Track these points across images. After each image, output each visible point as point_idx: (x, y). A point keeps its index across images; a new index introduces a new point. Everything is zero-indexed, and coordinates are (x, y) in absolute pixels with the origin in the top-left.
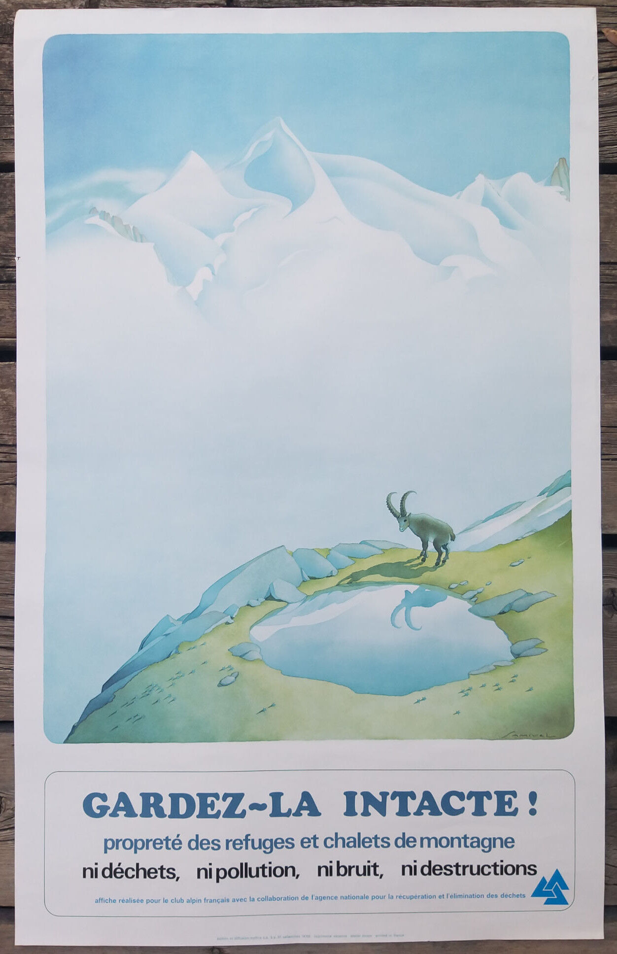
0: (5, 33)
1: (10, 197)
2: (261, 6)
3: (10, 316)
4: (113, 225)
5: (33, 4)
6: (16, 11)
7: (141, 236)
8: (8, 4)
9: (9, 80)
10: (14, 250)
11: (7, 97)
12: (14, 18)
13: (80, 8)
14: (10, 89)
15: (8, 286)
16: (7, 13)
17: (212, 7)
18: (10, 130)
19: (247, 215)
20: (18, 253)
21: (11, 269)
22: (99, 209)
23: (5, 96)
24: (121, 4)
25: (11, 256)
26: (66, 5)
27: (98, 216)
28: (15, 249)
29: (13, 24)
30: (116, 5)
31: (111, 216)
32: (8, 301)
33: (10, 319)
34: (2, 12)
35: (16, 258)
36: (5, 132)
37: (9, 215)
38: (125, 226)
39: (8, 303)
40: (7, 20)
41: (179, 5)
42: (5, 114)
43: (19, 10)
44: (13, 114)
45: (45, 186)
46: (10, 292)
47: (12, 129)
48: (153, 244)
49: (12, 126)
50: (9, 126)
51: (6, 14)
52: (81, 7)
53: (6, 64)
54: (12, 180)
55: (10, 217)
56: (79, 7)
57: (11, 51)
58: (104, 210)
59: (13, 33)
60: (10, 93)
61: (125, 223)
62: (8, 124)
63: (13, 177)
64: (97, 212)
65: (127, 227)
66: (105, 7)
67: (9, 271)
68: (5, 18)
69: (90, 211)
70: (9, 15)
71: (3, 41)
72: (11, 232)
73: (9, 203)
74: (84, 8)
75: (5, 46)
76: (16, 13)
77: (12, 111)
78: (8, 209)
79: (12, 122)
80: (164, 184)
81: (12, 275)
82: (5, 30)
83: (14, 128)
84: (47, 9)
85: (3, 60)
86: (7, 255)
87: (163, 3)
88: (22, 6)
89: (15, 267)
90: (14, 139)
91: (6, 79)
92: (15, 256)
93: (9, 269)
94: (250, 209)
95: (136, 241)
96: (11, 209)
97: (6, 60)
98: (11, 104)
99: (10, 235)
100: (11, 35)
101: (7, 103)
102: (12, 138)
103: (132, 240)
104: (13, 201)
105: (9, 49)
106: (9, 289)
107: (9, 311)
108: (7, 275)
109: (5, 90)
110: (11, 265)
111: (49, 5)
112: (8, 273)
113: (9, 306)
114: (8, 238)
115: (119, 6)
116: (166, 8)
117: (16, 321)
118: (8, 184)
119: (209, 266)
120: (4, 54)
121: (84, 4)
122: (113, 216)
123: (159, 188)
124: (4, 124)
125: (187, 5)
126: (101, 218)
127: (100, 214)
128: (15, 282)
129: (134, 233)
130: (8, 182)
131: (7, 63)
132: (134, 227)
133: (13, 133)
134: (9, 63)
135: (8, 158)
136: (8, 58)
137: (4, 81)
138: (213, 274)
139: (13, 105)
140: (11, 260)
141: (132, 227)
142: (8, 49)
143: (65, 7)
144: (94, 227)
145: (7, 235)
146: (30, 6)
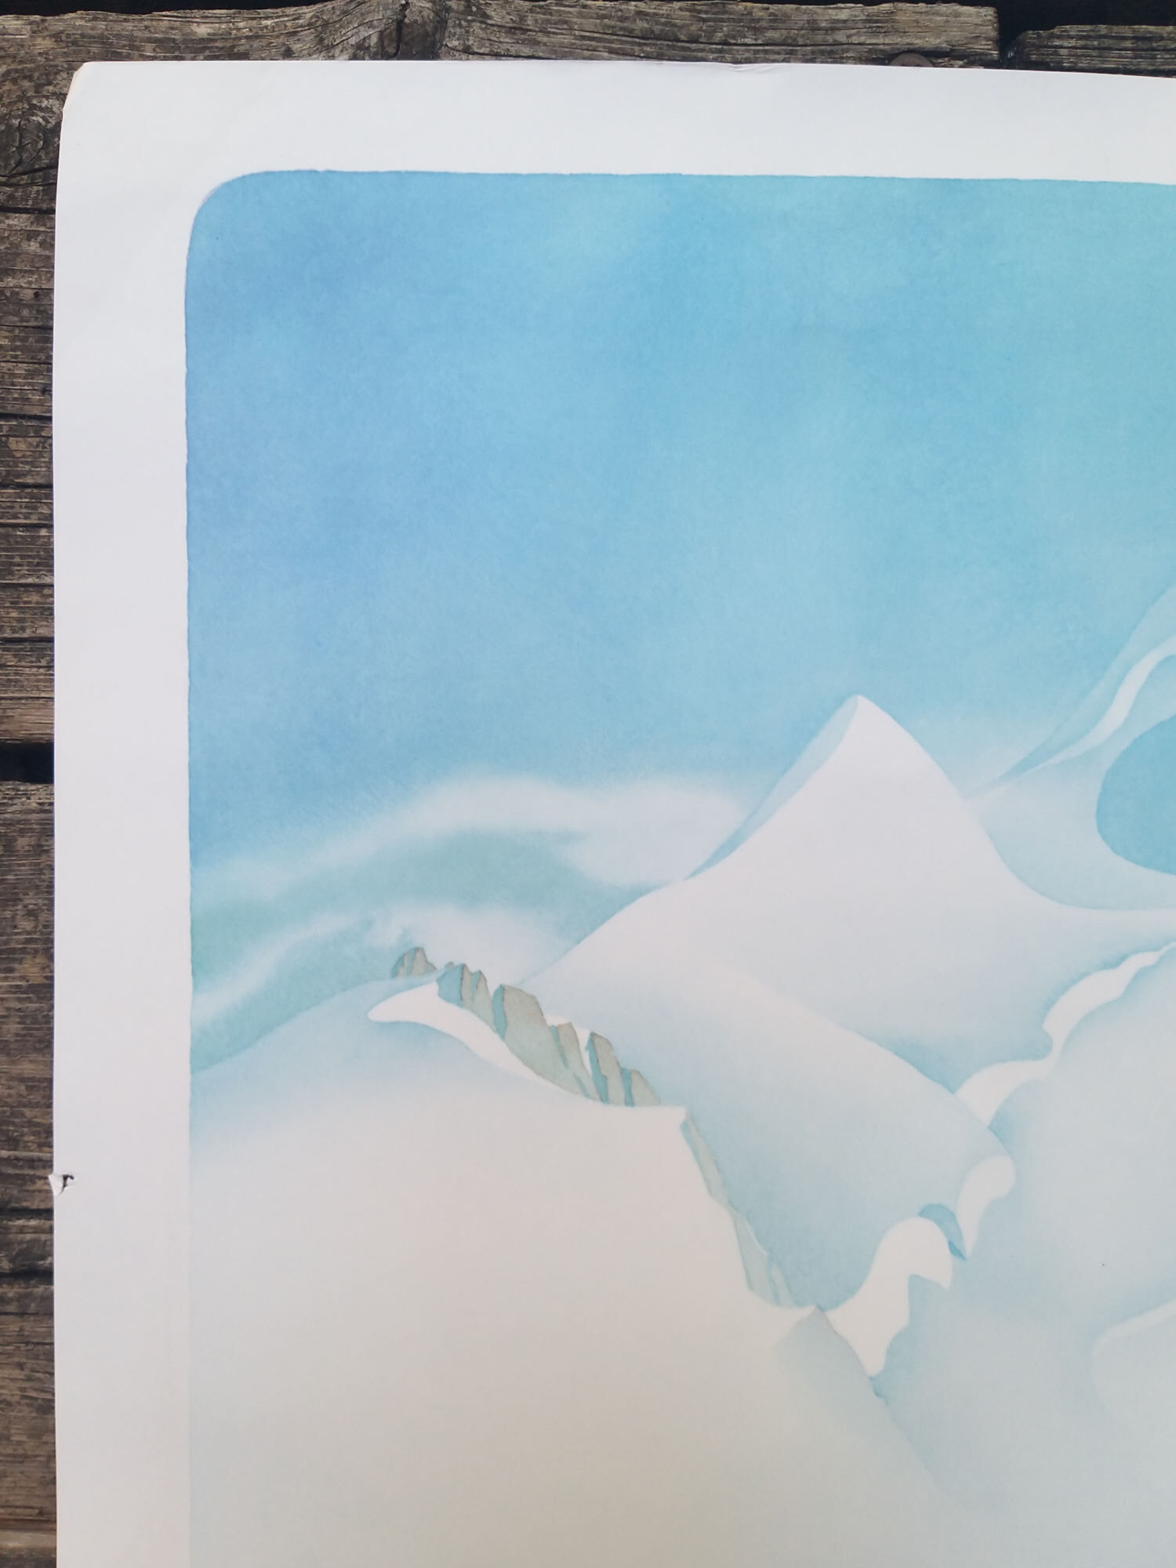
0: (19, 163)
1: (31, 900)
2: (1144, 65)
3: (30, 1436)
4: (501, 1027)
5: (149, 40)
6: (71, 69)
7: (627, 1076)
8: (39, 40)
9: (31, 374)
10: (45, 1134)
11: (22, 446)
12: (62, 97)
13: (354, 57)
14: (36, 411)
15: (20, 1298)
16: (30, 78)
17: (935, 65)
18: (35, 598)
19: (1107, 986)
20: (64, 1153)
21: (33, 1223)
22: (439, 957)
23: (13, 444)
24: (536, 43)
25: (32, 1163)
26: (296, 47)
27: (433, 988)
28: (49, 1131)
29: (58, 125)
30: (513, 50)
31: (493, 987)
32: (21, 1366)
33: (30, 1446)
34: (8, 72)
35: (55, 1181)
36: (14, 604)
37: (23, 978)
38: (556, 1031)
39: (17, 1373)
40: (33, 107)
41: (791, 53)
42: (15, 526)
43: (88, 67)
44: (50, 527)
45: (194, 854)
46: (29, 1326)
47: (46, 591)
48: (678, 1114)
49: (47, 580)
50: (30, 580)
51: (26, 84)
52: (360, 52)
53: (20, 303)
54: (40, 822)
55: (32, 988)
56: (351, 51)
57: (42, 244)
58: (458, 962)
59: (54, 165)
60: (38, 432)
61: (552, 1020)
62: (24, 570)
63: (47, 809)
64: (430, 968)
65: (561, 1037)
66: (468, 52)
67: (22, 1230)
68: (23, 97)
69: (401, 961)
70: (38, 88)
71: (11, 197)
72: (34, 1056)
73: (28, 925)
74: (374, 57)
75: (18, 221)
76: (69, 79)
77: (45, 511)
78: (23, 951)
79: (46, 562)
80: (730, 845)
81: (36, 1251)
82: (21, 148)
83: (52, 586)
84: (206, 58)
85: (10, 282)
86: (17, 1159)
87: (725, 43)
88: (95, 49)
89: (48, 1213)
90: (51, 640)
91: (21, 369)
92: (48, 1164)
93: (20, 1222)
94: (1123, 958)
95: (604, 1098)
96: (36, 951)
97: (23, 282)
98: (41, 481)
99: (27, 1068)
100: (46, 174)
101: (24, 475)
102: (42, 632)
103: (588, 1096)
104: (43, 917)
105: (38, 233)
106: (22, 1314)
107: (26, 1410)
108: (17, 1248)
109: (15, 416)
110: (35, 1204)
111: (219, 44)
112: (21, 1242)
113: (23, 1389)
114: (22, 1080)
115: (527, 51)
116: (736, 62)
117: (52, 1457)
118: (23, 843)
119: (939, 1214)
120: (15, 253)
121: (374, 40)
122: (502, 989)
123: (710, 863)
124: (12, 573)
125: (822, 52)
126: (444, 996)
127: (439, 981)
128: (47, 1275)
129: (595, 1061)
130: (22, 832)
131: (28, 294)
132: (593, 1035)
133: (47, 612)
134: (36, 295)
135: (22, 725)
136: (31, 272)
137: (13, 375)
138: (956, 1251)
139: (50, 486)
140: (33, 1179)
141: (583, 1037)
142: (30, 236)
143: (288, 54)
144: (420, 1033)
145: (16, 1070)
146: (132, 47)
